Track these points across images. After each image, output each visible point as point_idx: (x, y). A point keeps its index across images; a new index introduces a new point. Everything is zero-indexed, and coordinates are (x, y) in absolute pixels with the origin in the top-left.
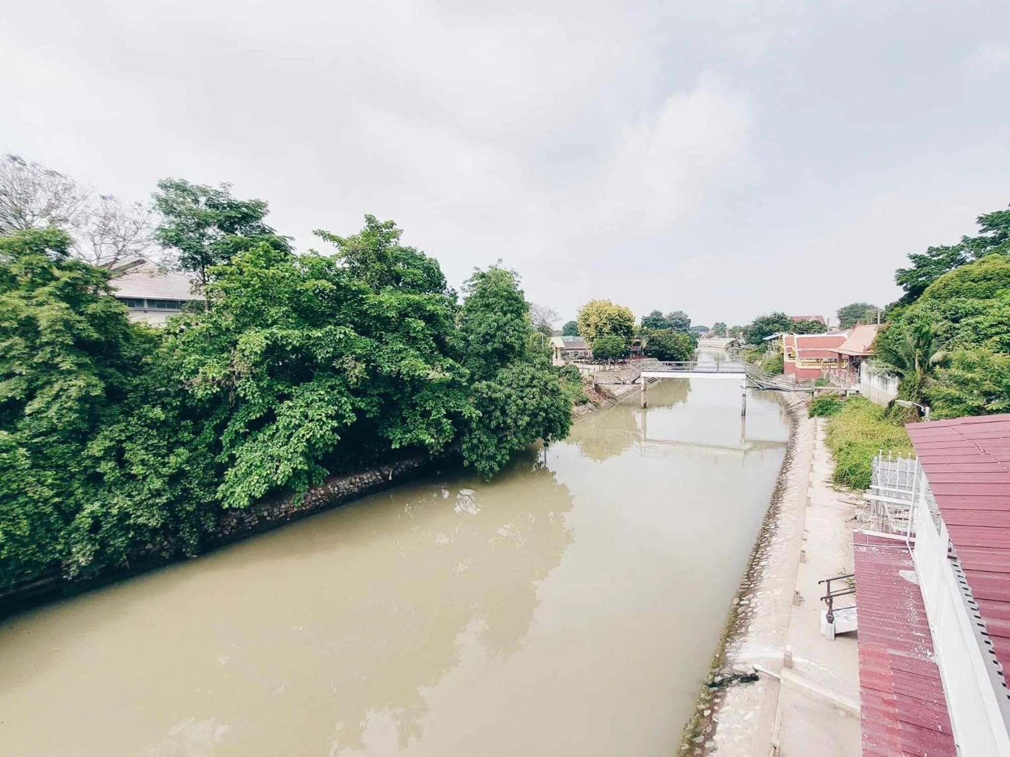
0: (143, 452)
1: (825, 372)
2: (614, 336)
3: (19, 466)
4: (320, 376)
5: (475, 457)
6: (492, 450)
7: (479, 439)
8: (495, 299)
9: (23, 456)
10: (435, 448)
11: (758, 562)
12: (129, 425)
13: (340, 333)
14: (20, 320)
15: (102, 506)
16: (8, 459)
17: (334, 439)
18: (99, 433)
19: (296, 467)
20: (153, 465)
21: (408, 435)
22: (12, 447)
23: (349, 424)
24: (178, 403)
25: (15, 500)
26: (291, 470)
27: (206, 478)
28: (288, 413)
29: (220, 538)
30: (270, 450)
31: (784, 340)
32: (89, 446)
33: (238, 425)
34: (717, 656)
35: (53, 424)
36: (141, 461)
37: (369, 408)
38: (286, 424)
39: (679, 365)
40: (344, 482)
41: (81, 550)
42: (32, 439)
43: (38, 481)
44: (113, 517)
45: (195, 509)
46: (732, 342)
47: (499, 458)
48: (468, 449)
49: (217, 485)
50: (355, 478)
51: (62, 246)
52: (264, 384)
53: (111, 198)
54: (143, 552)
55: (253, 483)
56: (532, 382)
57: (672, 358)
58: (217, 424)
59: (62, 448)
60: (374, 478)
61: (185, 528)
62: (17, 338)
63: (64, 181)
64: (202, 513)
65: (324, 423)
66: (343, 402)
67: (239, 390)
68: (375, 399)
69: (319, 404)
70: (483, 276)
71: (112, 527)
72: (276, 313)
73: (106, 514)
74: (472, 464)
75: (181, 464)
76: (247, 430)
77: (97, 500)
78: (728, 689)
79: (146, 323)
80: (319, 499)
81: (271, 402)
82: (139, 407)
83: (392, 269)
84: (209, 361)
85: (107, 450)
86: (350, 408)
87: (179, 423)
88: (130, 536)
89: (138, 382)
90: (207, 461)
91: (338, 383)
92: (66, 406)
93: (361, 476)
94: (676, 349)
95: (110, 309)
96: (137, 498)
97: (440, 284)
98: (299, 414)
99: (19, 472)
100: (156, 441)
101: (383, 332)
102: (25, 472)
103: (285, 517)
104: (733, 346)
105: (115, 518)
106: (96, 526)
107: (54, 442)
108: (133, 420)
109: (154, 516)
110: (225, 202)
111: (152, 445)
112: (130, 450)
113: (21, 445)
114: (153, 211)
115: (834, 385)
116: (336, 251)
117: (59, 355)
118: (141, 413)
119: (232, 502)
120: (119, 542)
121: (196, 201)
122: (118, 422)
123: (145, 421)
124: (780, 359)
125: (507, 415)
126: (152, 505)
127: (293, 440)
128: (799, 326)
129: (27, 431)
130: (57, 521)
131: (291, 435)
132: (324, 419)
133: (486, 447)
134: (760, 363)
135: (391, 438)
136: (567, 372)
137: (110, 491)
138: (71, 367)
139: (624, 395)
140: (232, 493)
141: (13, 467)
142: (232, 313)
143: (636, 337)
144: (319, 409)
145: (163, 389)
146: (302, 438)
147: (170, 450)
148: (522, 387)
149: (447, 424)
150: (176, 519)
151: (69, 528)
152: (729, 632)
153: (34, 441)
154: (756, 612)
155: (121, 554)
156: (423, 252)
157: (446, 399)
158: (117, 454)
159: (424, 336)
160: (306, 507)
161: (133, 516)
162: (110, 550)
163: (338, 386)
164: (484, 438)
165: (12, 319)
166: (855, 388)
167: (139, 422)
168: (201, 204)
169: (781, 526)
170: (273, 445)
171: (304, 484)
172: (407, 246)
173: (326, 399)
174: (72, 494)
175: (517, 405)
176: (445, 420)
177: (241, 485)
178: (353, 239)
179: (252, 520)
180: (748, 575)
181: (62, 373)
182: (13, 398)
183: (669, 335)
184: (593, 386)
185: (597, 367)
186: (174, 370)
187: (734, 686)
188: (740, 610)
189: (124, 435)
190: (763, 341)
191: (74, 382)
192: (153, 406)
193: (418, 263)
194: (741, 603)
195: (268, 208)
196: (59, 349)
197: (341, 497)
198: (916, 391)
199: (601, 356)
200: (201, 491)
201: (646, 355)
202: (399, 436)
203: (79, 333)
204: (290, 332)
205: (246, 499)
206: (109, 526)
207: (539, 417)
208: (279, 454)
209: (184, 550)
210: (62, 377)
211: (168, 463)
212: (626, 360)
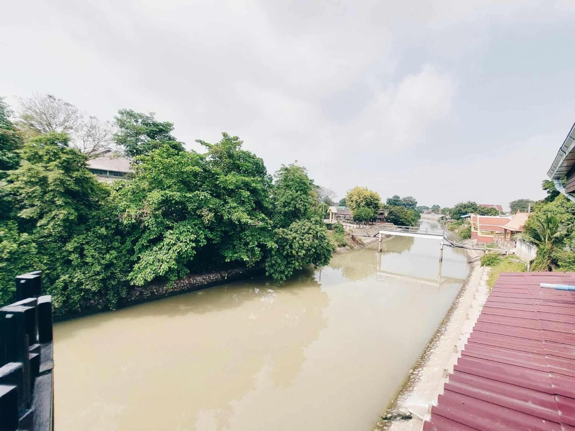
0: (93, 251)
1: (496, 239)
2: (366, 208)
3: (31, 252)
4: (190, 218)
5: (272, 271)
6: (283, 268)
7: (276, 261)
8: (292, 183)
9: (34, 247)
10: (250, 264)
11: (430, 350)
12: (88, 236)
13: (202, 195)
14: (40, 178)
15: (69, 277)
16: (27, 248)
17: (192, 253)
18: (72, 239)
19: (171, 267)
20: (97, 258)
21: (236, 255)
22: (29, 242)
23: (202, 246)
24: (115, 227)
25: (28, 269)
26: (168, 268)
27: (124, 268)
28: (169, 237)
29: (130, 301)
30: (158, 256)
31: (472, 218)
32: (67, 245)
33: (143, 241)
34: (392, 402)
35: (51, 232)
36: (91, 255)
37: (215, 238)
38: (168, 243)
39: (407, 228)
40: (200, 278)
41: (57, 299)
42: (39, 239)
43: (40, 261)
44: (74, 284)
45: (116, 284)
46: (443, 217)
47: (286, 273)
48: (269, 266)
49: (130, 272)
50: (206, 276)
51: (65, 142)
52: (159, 220)
53: (95, 118)
54: (88, 304)
55: (147, 273)
56: (309, 231)
57: (403, 224)
58: (133, 239)
59: (53, 245)
60: (216, 277)
61: (111, 293)
62: (38, 187)
63: (73, 108)
64: (120, 287)
65: (188, 244)
66: (200, 233)
67: (146, 222)
68: (219, 233)
69: (186, 233)
70: (286, 169)
71: (73, 289)
72: (169, 183)
73: (71, 282)
74: (270, 275)
75: (112, 259)
76: (148, 244)
77: (68, 274)
78: (393, 422)
79: (107, 183)
80: (185, 286)
81: (162, 230)
82: (95, 227)
83: (236, 162)
84: (132, 205)
85: (76, 248)
86: (204, 237)
87: (114, 237)
88: (82, 295)
89: (95, 214)
90: (126, 259)
91: (198, 223)
92: (57, 223)
93: (209, 275)
94: (405, 219)
95: (84, 175)
96: (87, 275)
97: (263, 172)
98: (175, 238)
99: (31, 255)
100: (100, 246)
101: (227, 197)
102: (34, 255)
103: (165, 294)
104: (443, 219)
105: (76, 284)
106: (65, 288)
107: (50, 241)
108: (90, 234)
109: (95, 285)
110: (151, 122)
111: (98, 247)
112: (87, 249)
113: (34, 241)
114: (114, 125)
115: (500, 248)
116: (207, 151)
117: (57, 197)
118: (95, 230)
119: (135, 282)
120: (76, 297)
121: (137, 121)
122: (83, 234)
123: (96, 235)
124: (469, 230)
125: (293, 249)
126: (95, 279)
127: (171, 252)
128: (482, 210)
129: (38, 234)
130: (47, 283)
131: (170, 248)
132: (188, 242)
133: (279, 265)
134: (457, 231)
135: (226, 255)
136: (336, 227)
137: (74, 270)
138: (62, 203)
139: (370, 243)
140: (136, 277)
141: (28, 252)
142: (148, 181)
143: (380, 210)
144: (186, 236)
145: (107, 219)
146: (175, 251)
147: (108, 251)
148: (303, 233)
149: (257, 250)
150: (106, 289)
151: (52, 287)
152: (403, 389)
153: (40, 240)
154: (421, 379)
155: (76, 304)
156: (254, 154)
157: (259, 236)
158: (80, 251)
159: (249, 200)
160: (177, 289)
161: (84, 284)
162: (71, 301)
163: (199, 224)
164: (279, 261)
165: (36, 177)
166: (512, 251)
167: (93, 235)
168: (139, 123)
169: (448, 330)
170: (161, 253)
171: (175, 276)
172: (246, 150)
173: (191, 231)
174: (55, 269)
175: (299, 244)
176: (257, 248)
177: (141, 274)
178: (217, 145)
179: (147, 293)
180: (422, 356)
181: (57, 206)
182: (33, 217)
183: (402, 210)
184: (351, 236)
185: (355, 226)
186: (114, 209)
187: (397, 421)
188: (412, 377)
189: (84, 241)
190: (461, 218)
191: (62, 211)
192: (102, 227)
193: (251, 160)
194: (414, 373)
195: (174, 127)
196: (57, 194)
197: (197, 286)
198: (547, 255)
199: (358, 219)
200: (121, 274)
201: (387, 221)
202: (231, 255)
203: (67, 186)
204: (175, 193)
205: (143, 281)
206: (72, 288)
207: (311, 251)
208: (162, 259)
209: (109, 305)
210: (57, 208)
211: (105, 258)
212: (374, 223)
